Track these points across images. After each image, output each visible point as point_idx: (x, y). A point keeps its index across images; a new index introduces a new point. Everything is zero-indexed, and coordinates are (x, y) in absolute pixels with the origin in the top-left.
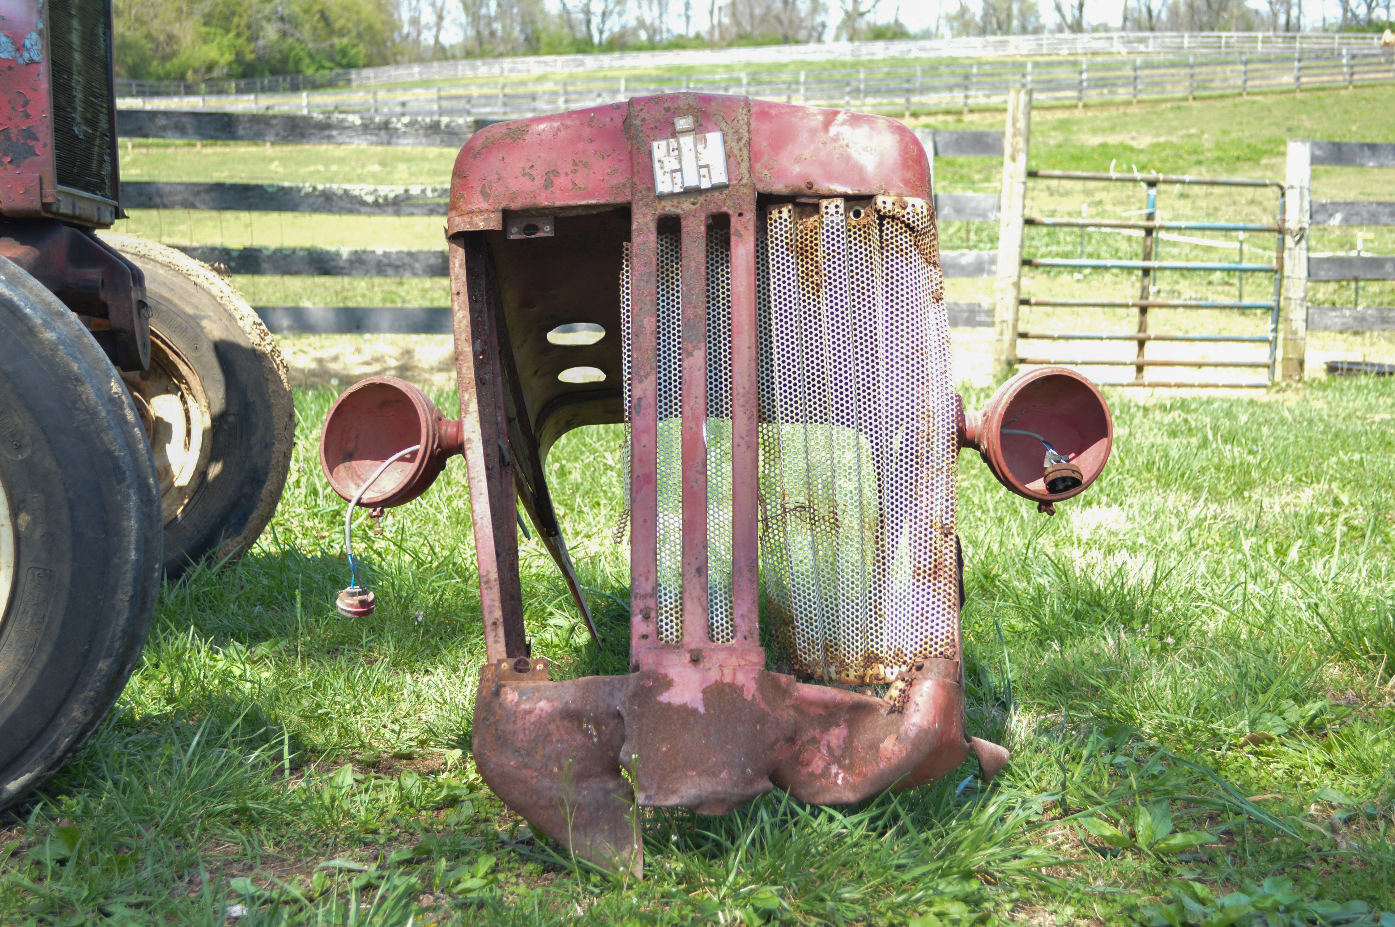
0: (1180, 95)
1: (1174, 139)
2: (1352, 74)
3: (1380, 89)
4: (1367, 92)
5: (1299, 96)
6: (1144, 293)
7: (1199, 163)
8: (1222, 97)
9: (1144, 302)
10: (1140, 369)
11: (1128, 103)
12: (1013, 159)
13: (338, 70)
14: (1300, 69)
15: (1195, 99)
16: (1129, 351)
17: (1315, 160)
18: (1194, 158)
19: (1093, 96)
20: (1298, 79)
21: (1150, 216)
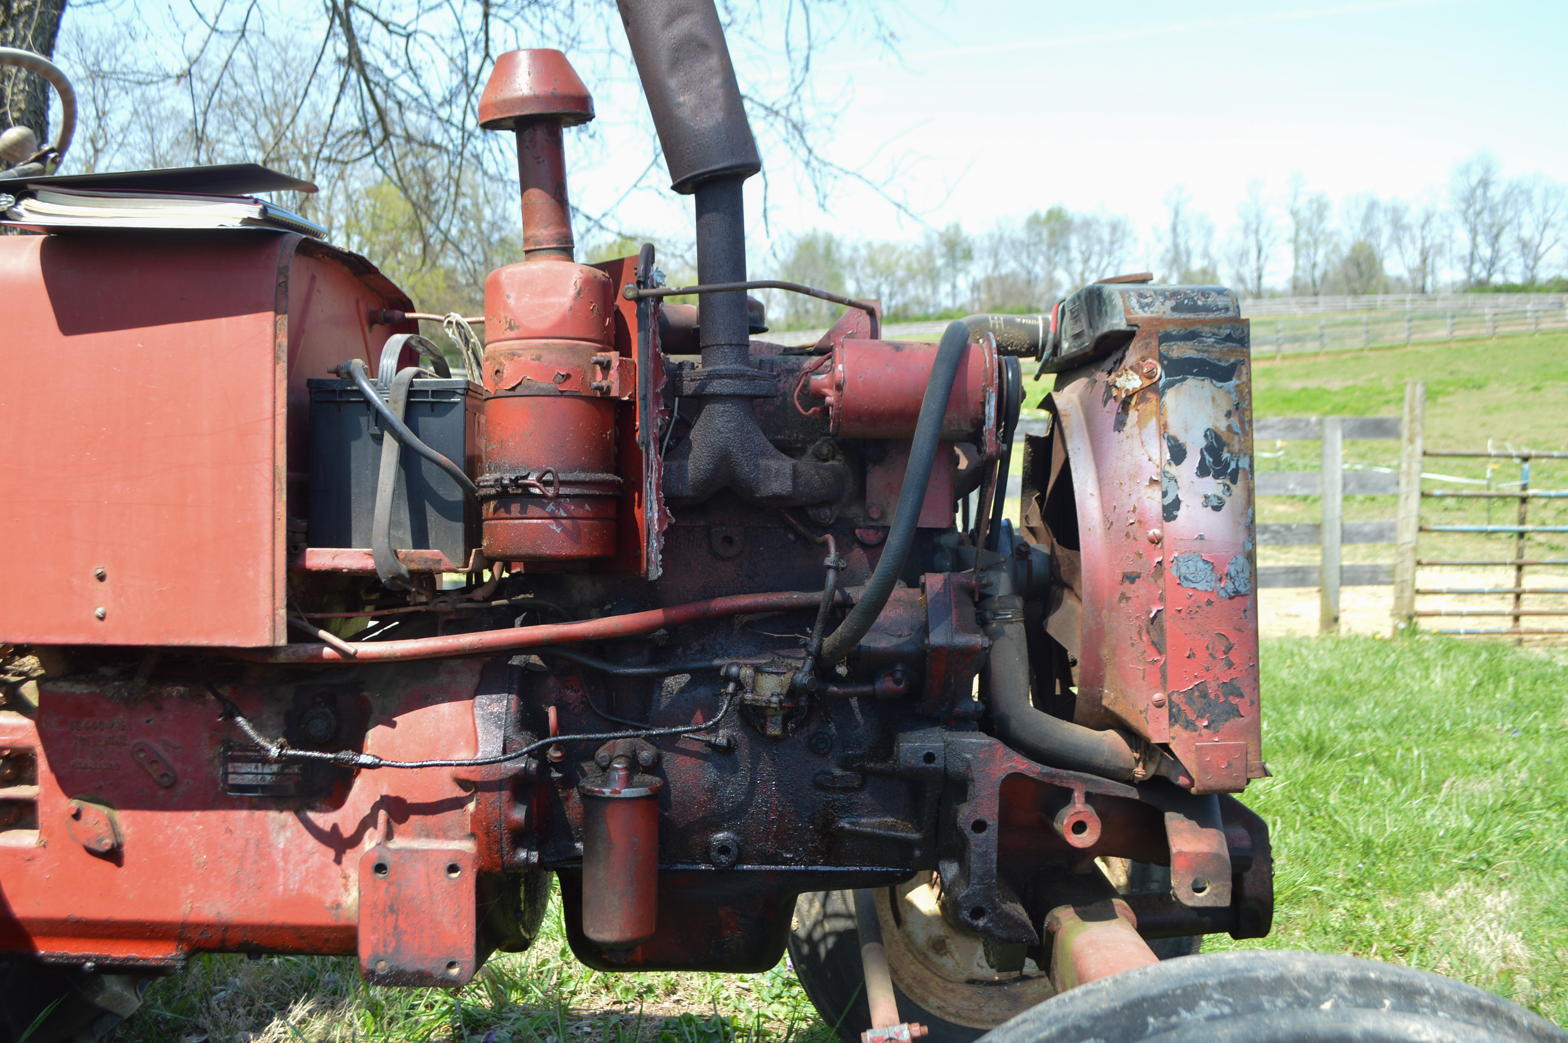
0: (1358, 347)
2: (1495, 327)
3: (1518, 339)
4: (1509, 342)
5: (1454, 346)
6: (1520, 553)
7: (1387, 402)
8: (1391, 348)
9: (1520, 561)
10: (1517, 618)
11: (1316, 354)
12: (1411, 441)
14: (1454, 325)
15: (1371, 349)
16: (1507, 605)
19: (1288, 349)
20: (1451, 333)
21: (1524, 487)
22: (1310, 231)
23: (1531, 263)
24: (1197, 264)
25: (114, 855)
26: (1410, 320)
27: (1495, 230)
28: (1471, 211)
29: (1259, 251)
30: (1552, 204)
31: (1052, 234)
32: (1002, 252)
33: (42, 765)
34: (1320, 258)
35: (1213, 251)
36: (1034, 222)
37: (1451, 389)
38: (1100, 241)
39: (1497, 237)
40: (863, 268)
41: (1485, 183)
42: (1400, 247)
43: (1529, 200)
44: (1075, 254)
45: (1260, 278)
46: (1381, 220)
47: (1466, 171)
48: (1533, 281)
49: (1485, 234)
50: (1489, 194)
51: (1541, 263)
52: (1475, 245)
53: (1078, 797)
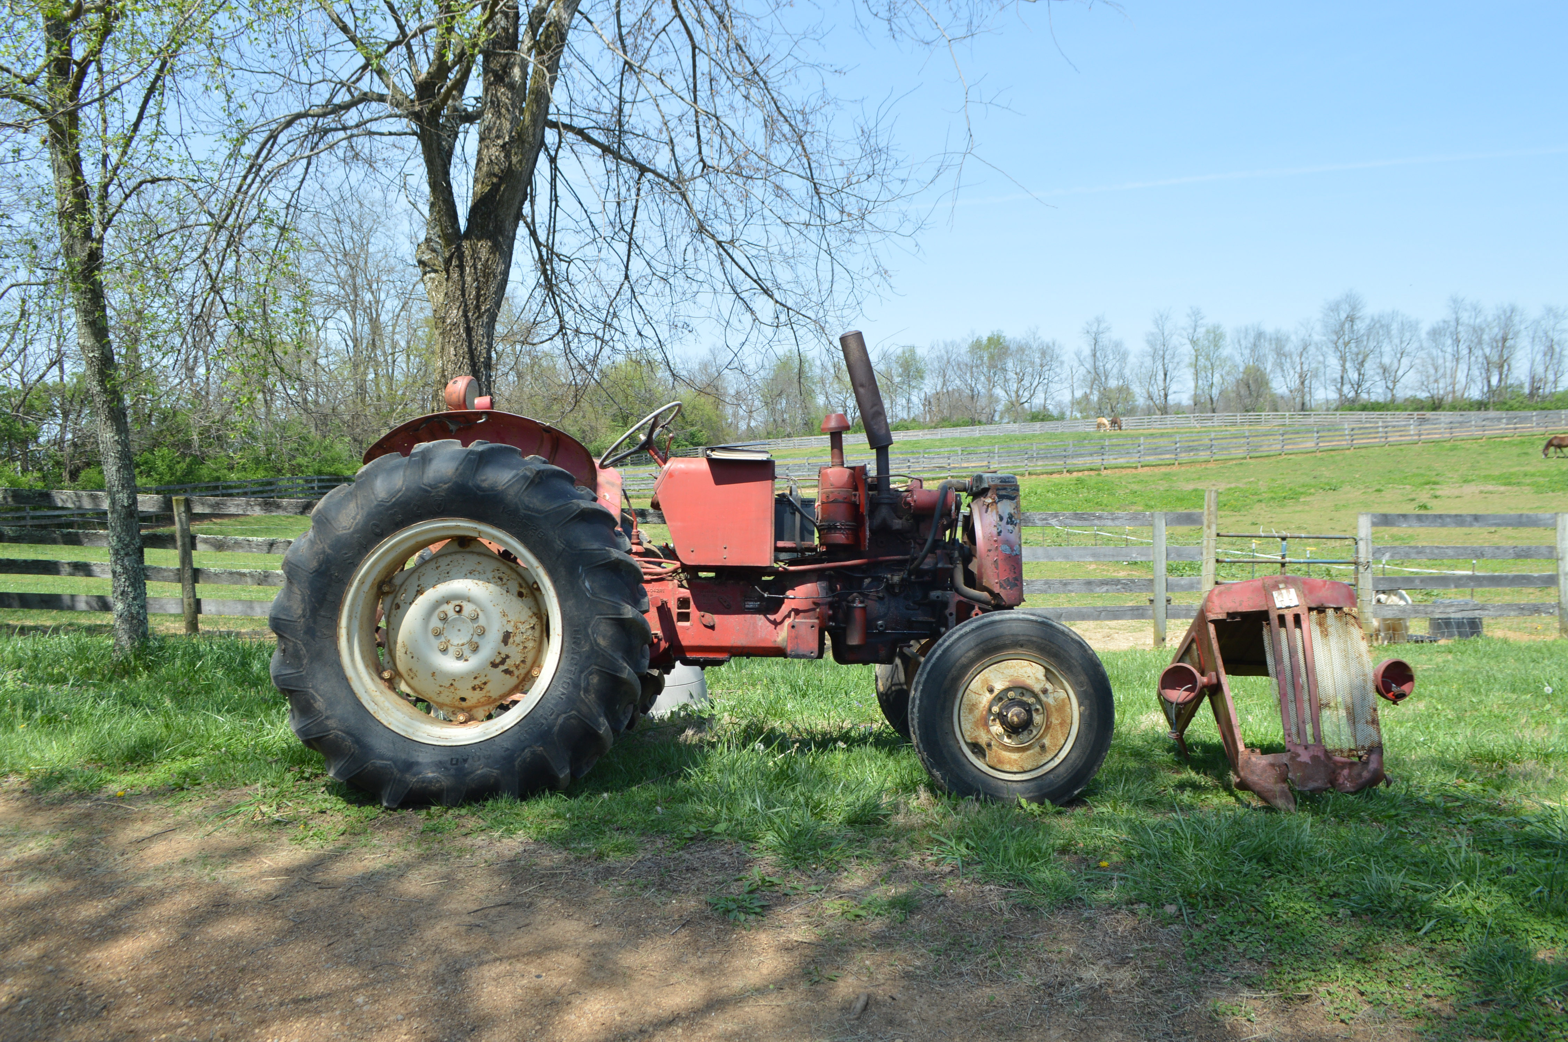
0: (1241, 456)
1: (1240, 485)
3: (1371, 450)
4: (1363, 452)
5: (1319, 455)
8: (1267, 457)
11: (1207, 462)
12: (1209, 527)
13: (691, 447)
15: (1251, 458)
17: (1374, 524)
18: (1256, 498)
19: (1184, 457)
21: (1283, 557)
22: (1208, 358)
23: (1391, 385)
24: (1113, 383)
25: (712, 628)
26: (1283, 435)
27: (1361, 357)
28: (1341, 341)
29: (1165, 375)
30: (1407, 335)
31: (992, 357)
32: (949, 372)
33: (692, 603)
34: (1217, 379)
35: (1127, 372)
36: (976, 347)
37: (1312, 490)
38: (1032, 363)
39: (1362, 364)
40: (831, 384)
41: (1351, 319)
42: (1283, 370)
43: (1389, 332)
44: (1011, 375)
45: (1166, 395)
46: (1266, 348)
47: (1335, 308)
48: (1393, 401)
49: (1353, 361)
50: (1355, 327)
51: (1398, 385)
52: (1344, 370)
53: (977, 609)
